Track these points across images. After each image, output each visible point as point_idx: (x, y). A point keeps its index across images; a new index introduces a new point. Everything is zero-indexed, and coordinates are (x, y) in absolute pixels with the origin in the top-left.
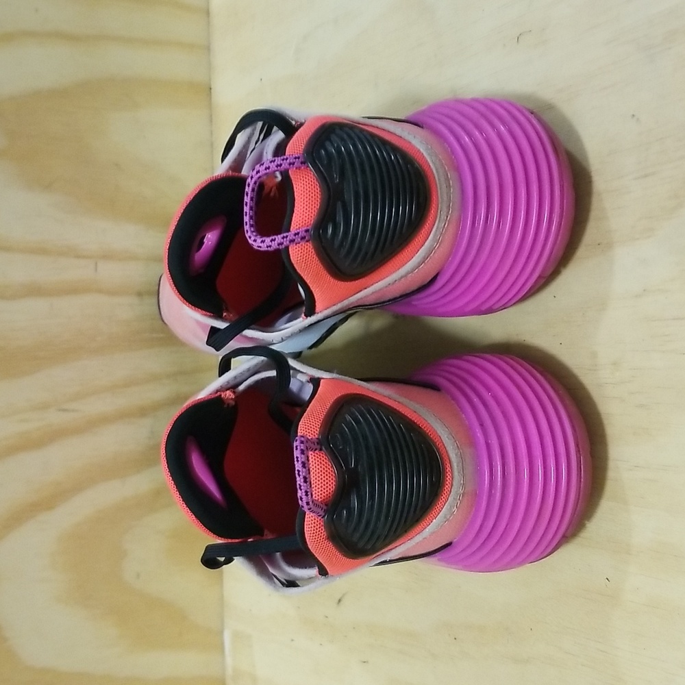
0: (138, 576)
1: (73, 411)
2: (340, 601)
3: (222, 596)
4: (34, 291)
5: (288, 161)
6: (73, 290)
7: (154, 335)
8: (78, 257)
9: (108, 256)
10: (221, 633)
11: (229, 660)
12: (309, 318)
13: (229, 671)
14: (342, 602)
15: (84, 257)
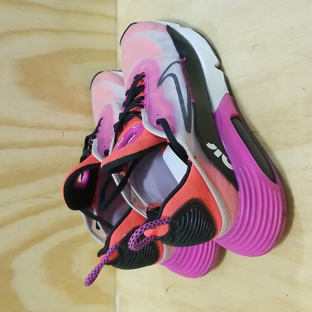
0: (78, 271)
1: (51, 198)
4: (36, 145)
6: (52, 144)
8: (55, 129)
9: (69, 129)
14: (169, 290)
15: (59, 129)
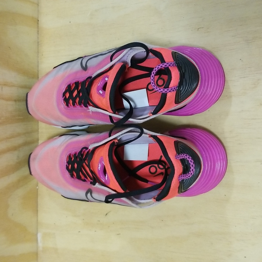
0: (13, 215)
2: (107, 214)
3: (37, 220)
5: (169, 64)
7: (20, 118)
10: (37, 235)
11: (40, 244)
12: (154, 115)
13: (40, 249)
14: (107, 215)
